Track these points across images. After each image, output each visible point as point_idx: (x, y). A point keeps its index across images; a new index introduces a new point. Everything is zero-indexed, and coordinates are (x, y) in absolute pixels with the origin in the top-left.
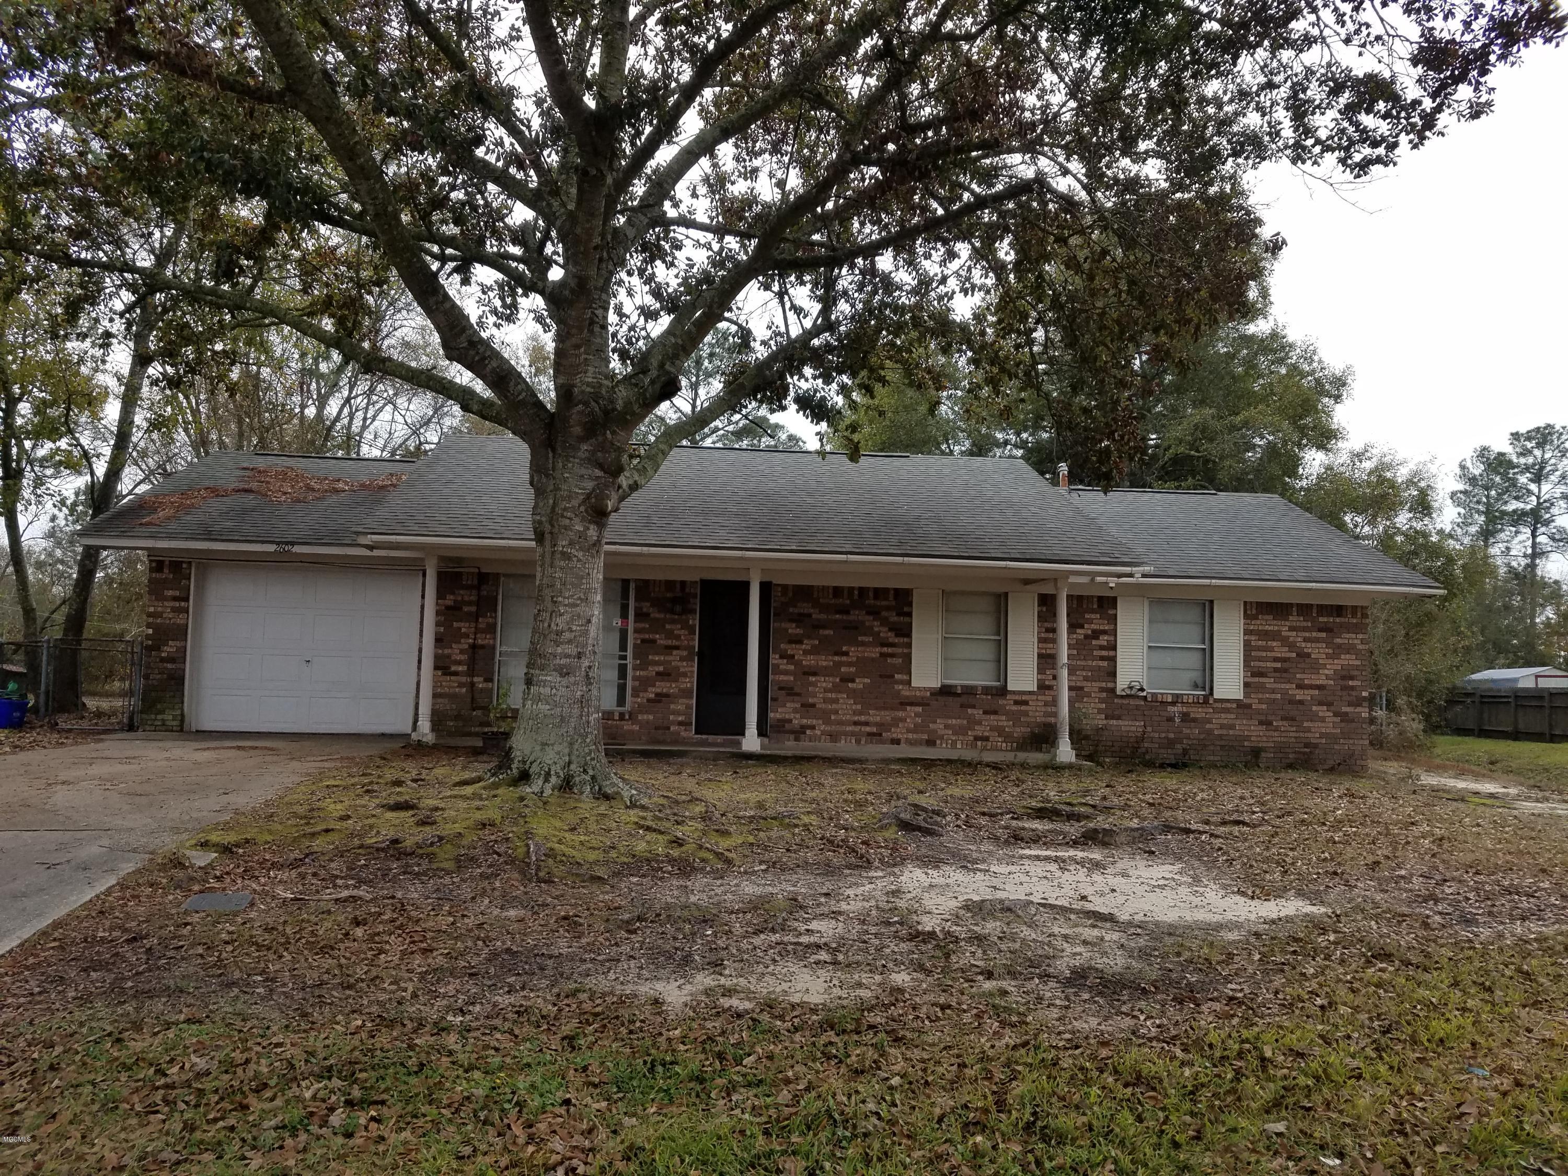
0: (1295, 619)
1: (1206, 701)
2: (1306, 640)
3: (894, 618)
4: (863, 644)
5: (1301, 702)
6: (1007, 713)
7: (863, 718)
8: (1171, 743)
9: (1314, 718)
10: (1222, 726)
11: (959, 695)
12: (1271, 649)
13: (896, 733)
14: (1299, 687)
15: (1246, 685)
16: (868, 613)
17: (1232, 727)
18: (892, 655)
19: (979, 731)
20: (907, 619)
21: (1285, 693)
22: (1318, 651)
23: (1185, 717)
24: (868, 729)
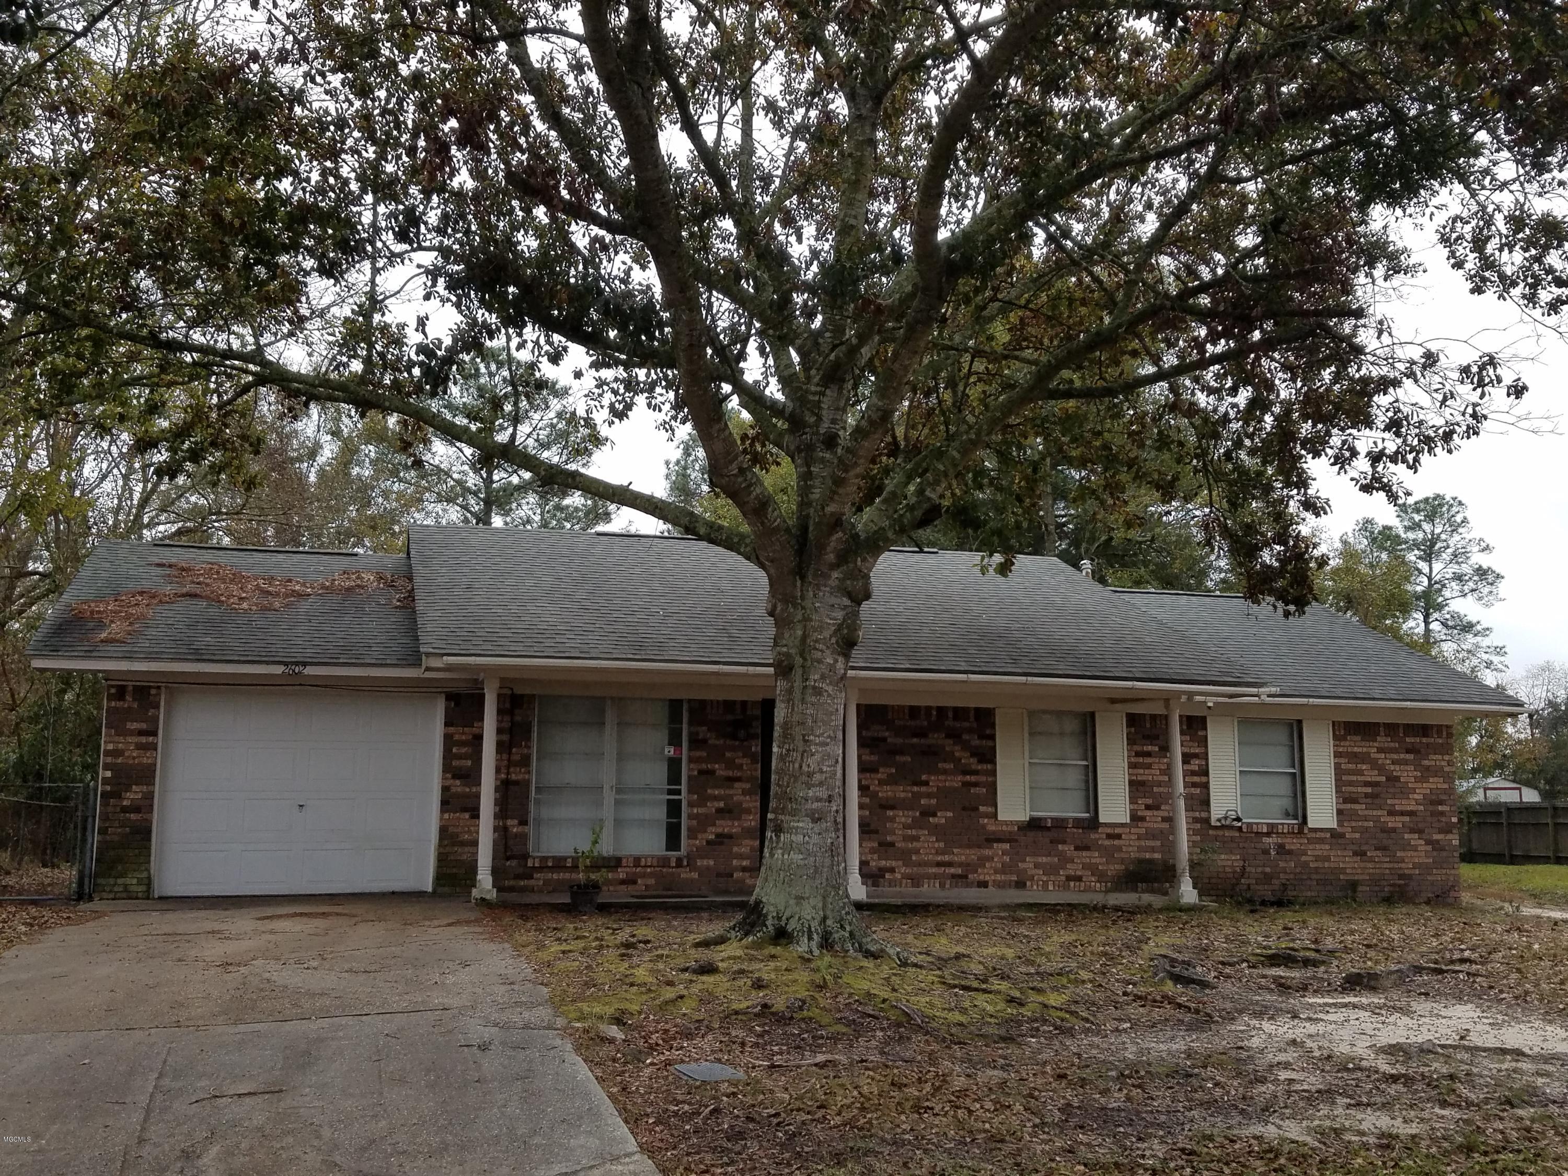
0: (1382, 740)
1: (1301, 832)
2: (1394, 762)
3: (976, 742)
4: (945, 772)
5: (1394, 830)
6: (1099, 848)
7: (947, 858)
8: (1267, 878)
9: (1407, 846)
10: (1317, 858)
11: (1048, 829)
12: (1360, 773)
13: (984, 874)
14: (1391, 813)
15: (1340, 812)
16: (948, 736)
17: (1327, 859)
18: (976, 785)
19: (1071, 869)
20: (990, 743)
21: (1377, 820)
22: (1407, 774)
23: (1281, 849)
24: (952, 870)
